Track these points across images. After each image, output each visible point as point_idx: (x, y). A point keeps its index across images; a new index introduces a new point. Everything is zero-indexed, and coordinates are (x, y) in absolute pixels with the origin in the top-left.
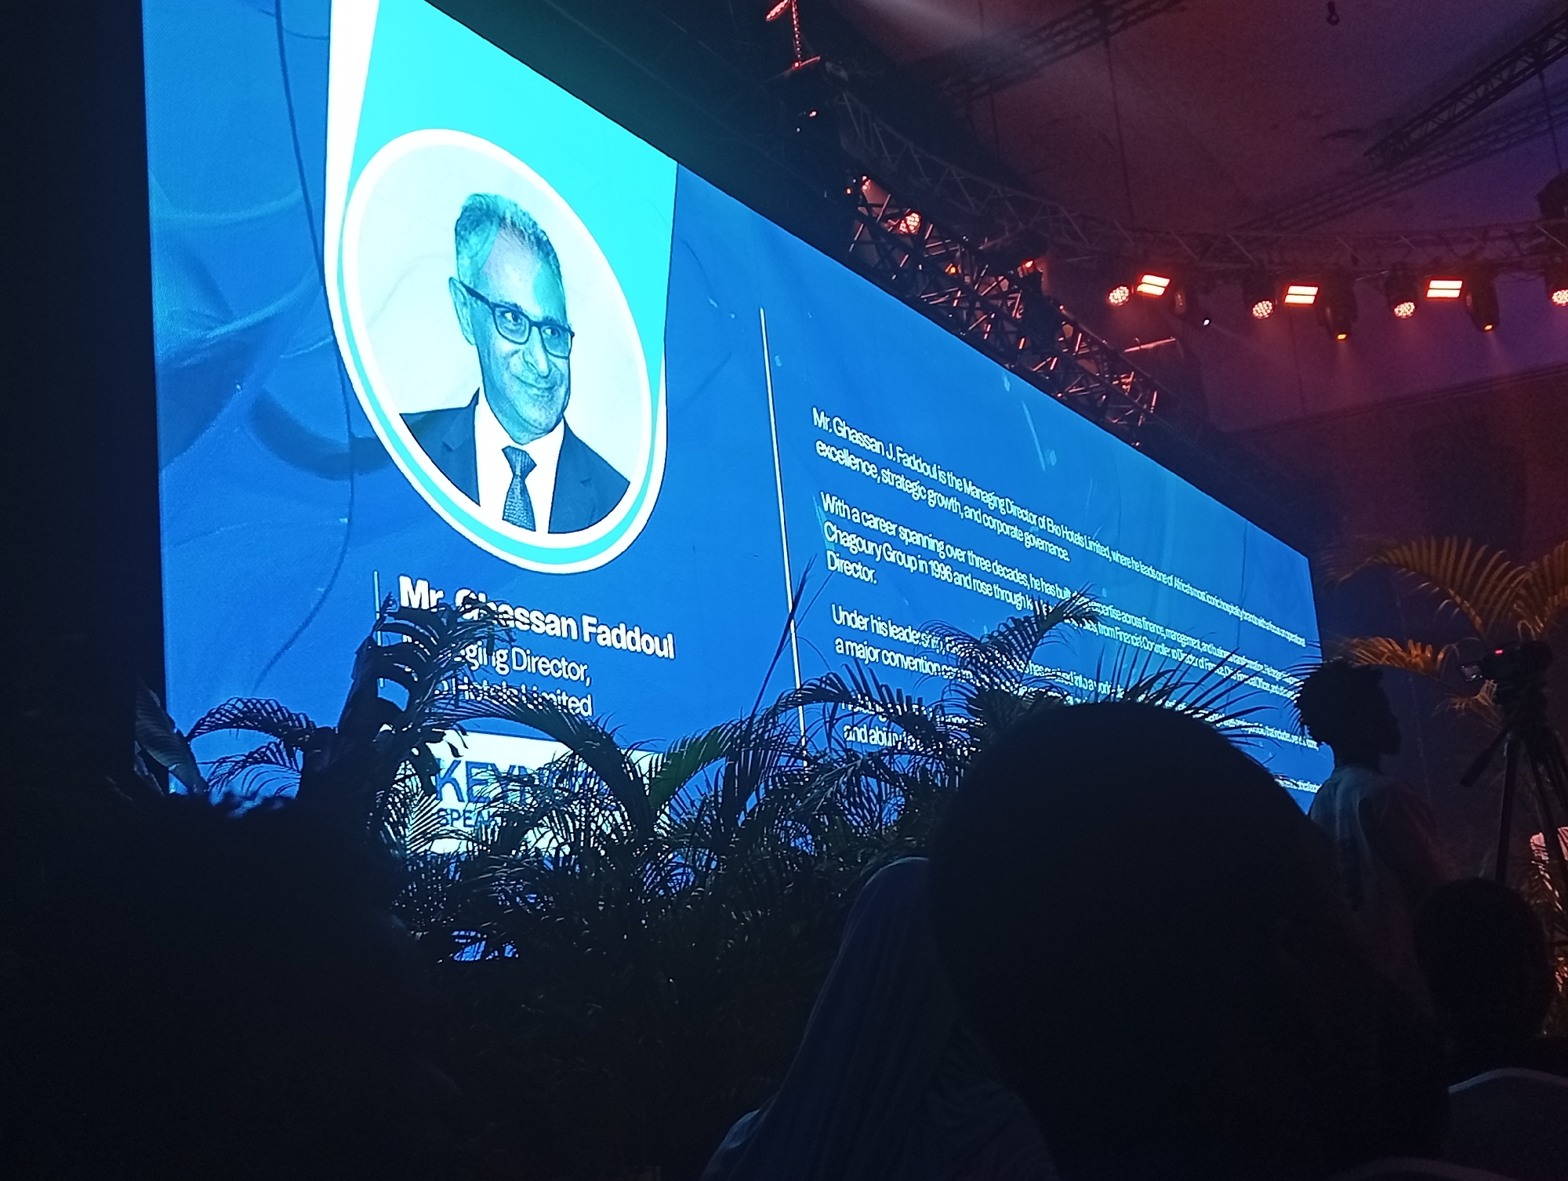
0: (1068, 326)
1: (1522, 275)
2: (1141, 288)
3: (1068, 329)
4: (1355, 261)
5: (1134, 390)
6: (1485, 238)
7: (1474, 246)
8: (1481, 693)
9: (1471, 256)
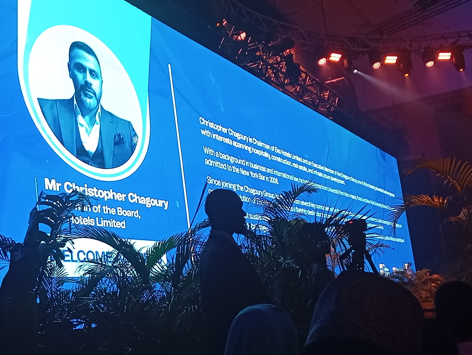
0: (303, 74)
2: (331, 58)
4: (411, 46)
5: (329, 98)
6: (459, 36)
7: (455, 40)
8: (461, 214)
9: (454, 43)
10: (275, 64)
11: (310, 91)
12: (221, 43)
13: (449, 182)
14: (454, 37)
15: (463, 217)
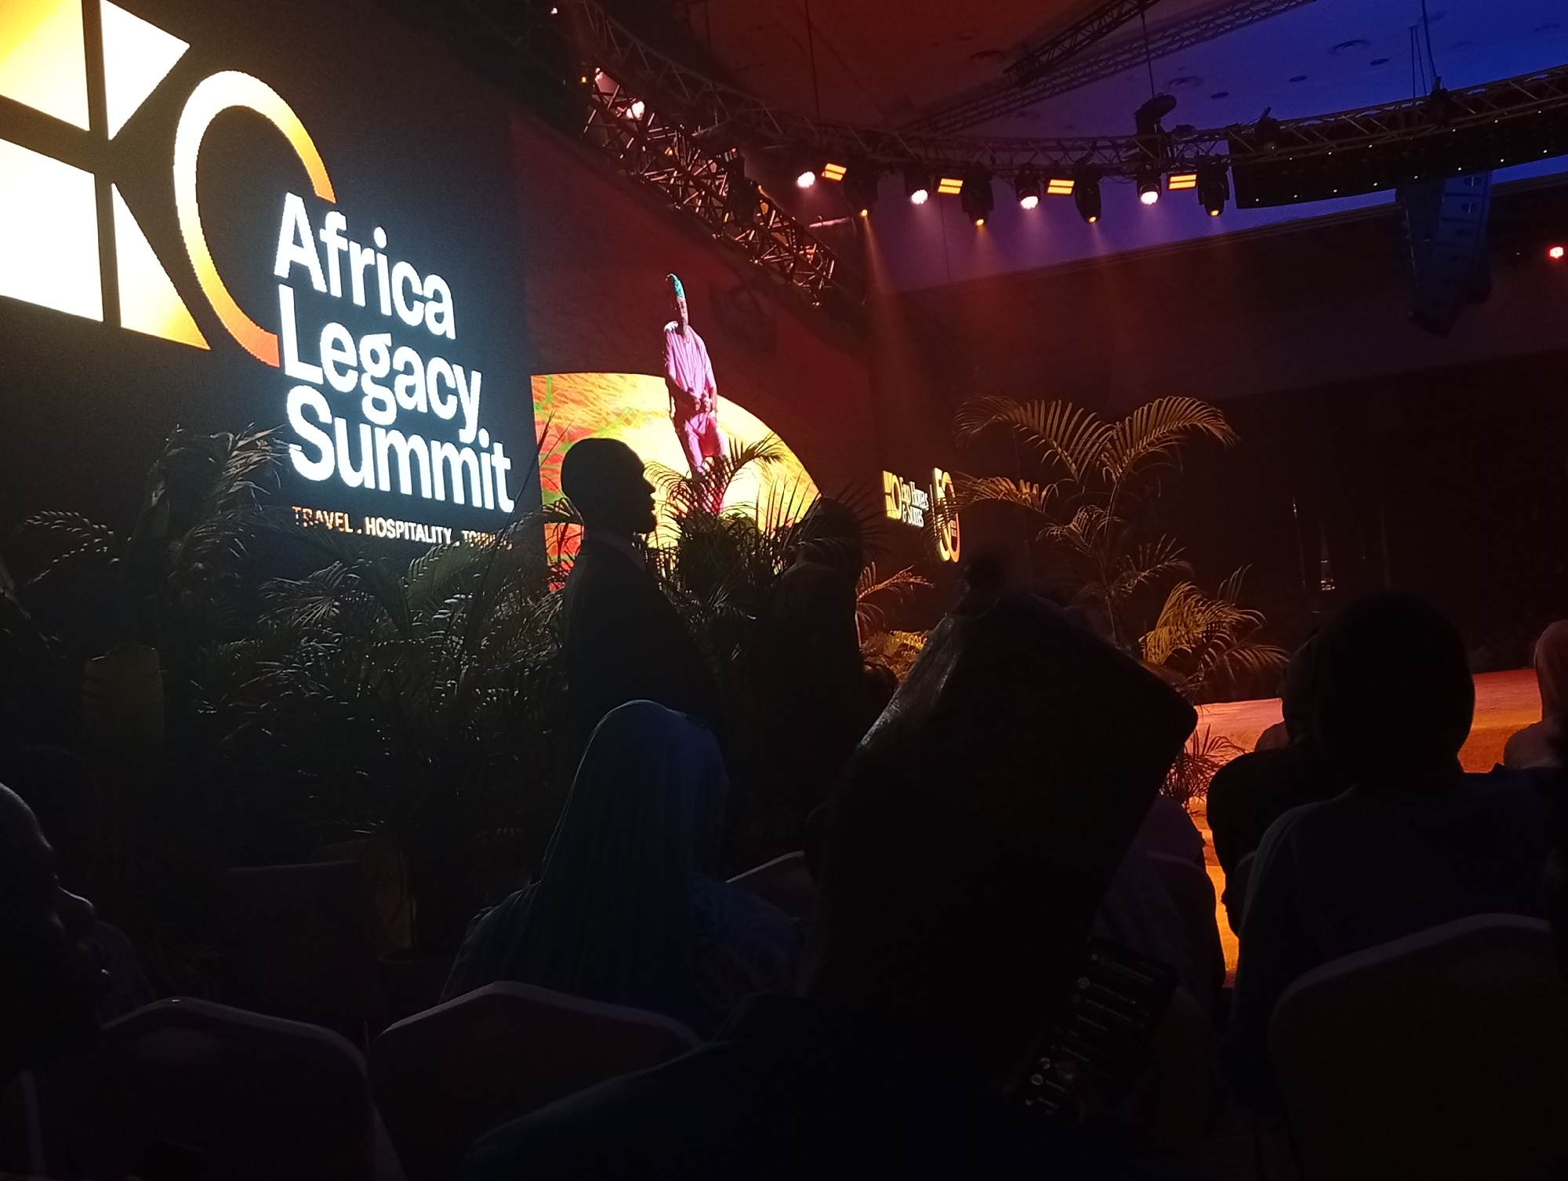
0: (764, 204)
1: (1120, 178)
2: (825, 174)
3: (765, 207)
4: (993, 160)
5: (816, 260)
6: (1094, 148)
7: (1086, 153)
8: (1073, 523)
9: (1083, 160)
10: (706, 177)
11: (776, 241)
12: (589, 122)
13: (1056, 454)
14: (1082, 149)
15: (1077, 528)
